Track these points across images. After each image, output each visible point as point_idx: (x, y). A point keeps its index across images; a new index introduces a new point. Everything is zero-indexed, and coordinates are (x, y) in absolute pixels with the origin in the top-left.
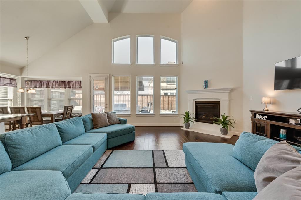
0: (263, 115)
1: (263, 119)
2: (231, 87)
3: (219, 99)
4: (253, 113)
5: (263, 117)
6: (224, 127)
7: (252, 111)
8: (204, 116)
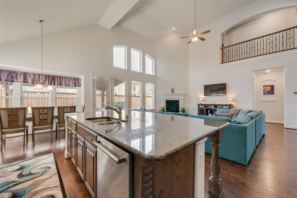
1: (203, 107)
3: (179, 99)
8: (170, 109)
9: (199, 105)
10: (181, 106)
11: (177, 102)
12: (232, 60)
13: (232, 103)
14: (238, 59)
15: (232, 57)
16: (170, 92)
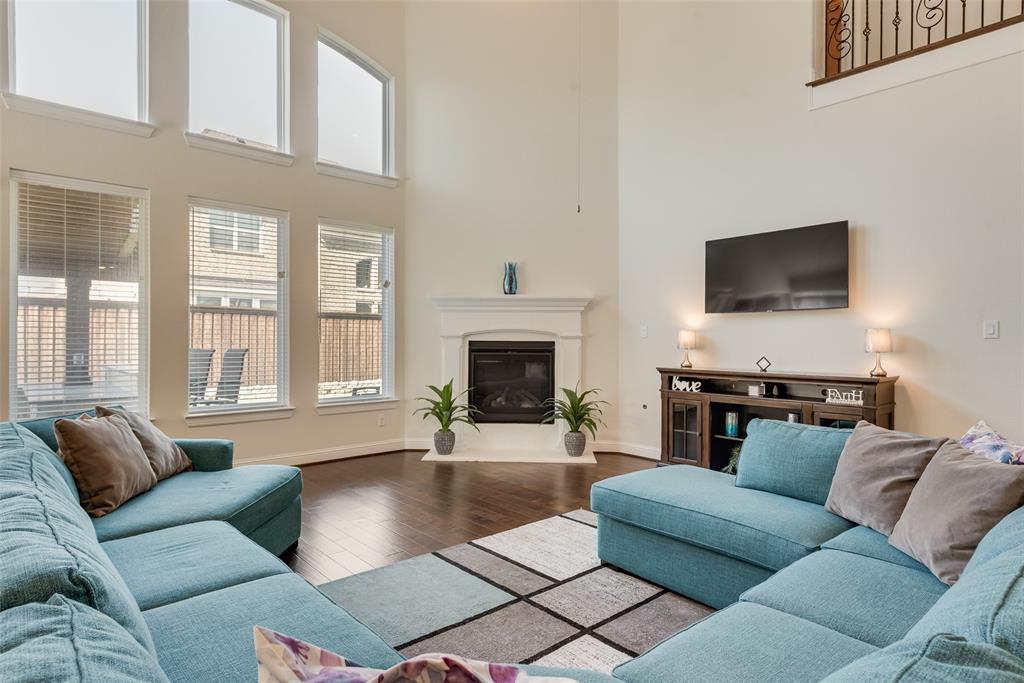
0: (690, 380)
1: (691, 390)
2: (589, 294)
3: (554, 335)
4: (667, 375)
5: (690, 385)
6: (575, 429)
7: (662, 371)
8: (499, 400)
9: (668, 375)
10: (566, 379)
11: (543, 353)
12: (889, 52)
13: (891, 367)
14: (937, 36)
15: (889, 28)
16: (495, 288)
